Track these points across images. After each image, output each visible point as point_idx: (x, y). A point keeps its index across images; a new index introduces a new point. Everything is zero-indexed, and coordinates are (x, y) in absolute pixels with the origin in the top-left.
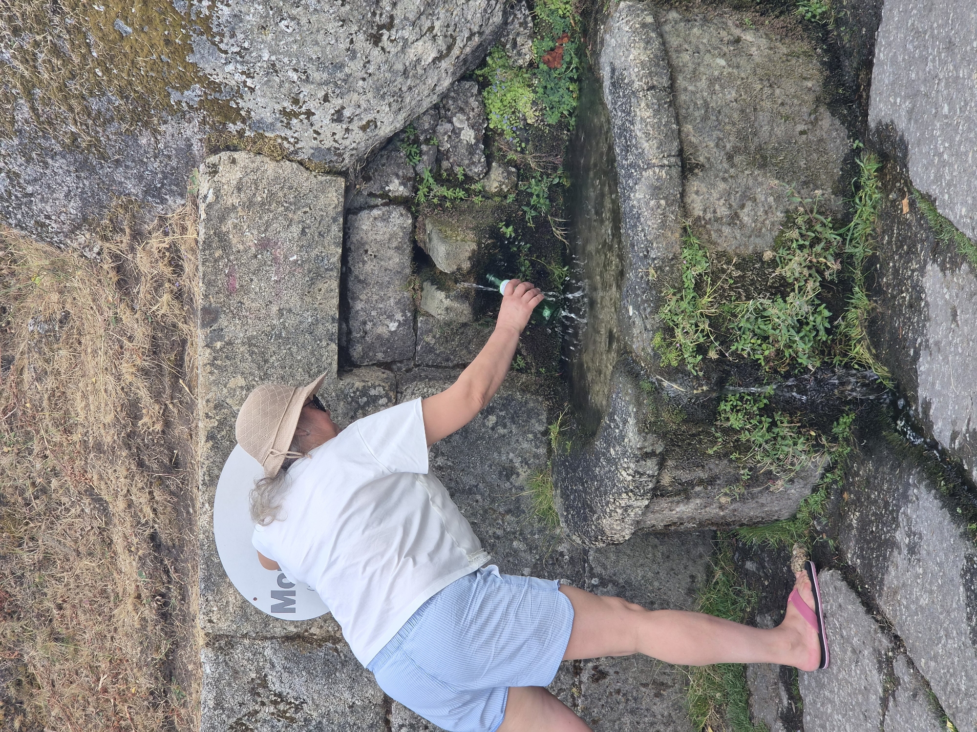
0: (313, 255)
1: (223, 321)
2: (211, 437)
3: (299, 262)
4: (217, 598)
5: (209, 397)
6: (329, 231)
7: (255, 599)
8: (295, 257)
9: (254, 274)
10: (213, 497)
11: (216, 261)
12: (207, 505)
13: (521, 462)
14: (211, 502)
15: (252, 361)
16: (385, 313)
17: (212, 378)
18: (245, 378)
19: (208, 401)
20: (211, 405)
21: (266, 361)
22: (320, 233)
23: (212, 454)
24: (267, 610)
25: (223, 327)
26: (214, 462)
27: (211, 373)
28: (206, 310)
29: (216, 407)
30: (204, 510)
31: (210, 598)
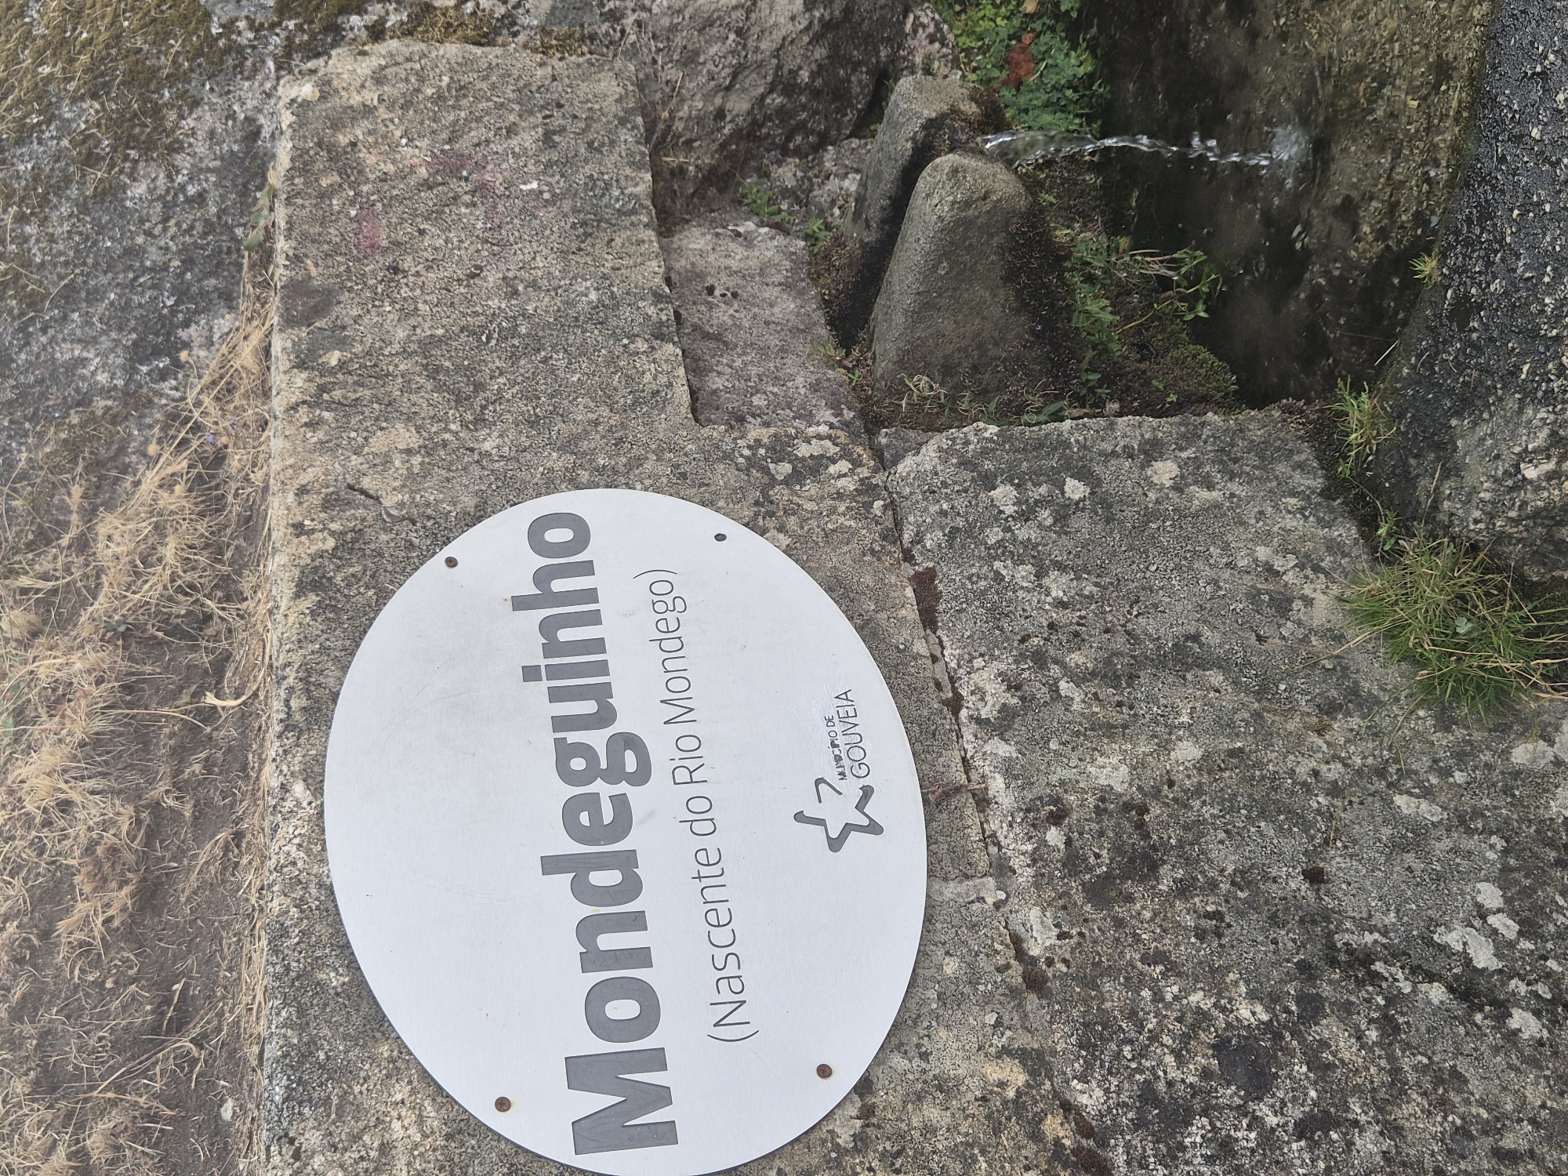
0: (580, 179)
1: (347, 309)
2: (310, 581)
3: (546, 196)
4: (342, 1133)
5: (305, 478)
6: (612, 143)
7: (503, 1104)
8: (534, 185)
9: (427, 219)
10: (320, 760)
11: (325, 195)
12: (299, 788)
13: (1301, 566)
14: (314, 777)
15: (438, 389)
16: (789, 406)
17: (314, 437)
18: (418, 428)
19: (302, 491)
20: (315, 500)
21: (479, 387)
22: (590, 145)
23: (317, 627)
24: (558, 1147)
25: (348, 321)
26: (324, 650)
27: (312, 425)
28: (296, 289)
29: (327, 504)
30: (289, 804)
31: (312, 1139)
